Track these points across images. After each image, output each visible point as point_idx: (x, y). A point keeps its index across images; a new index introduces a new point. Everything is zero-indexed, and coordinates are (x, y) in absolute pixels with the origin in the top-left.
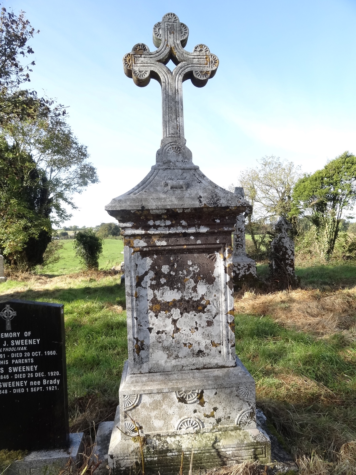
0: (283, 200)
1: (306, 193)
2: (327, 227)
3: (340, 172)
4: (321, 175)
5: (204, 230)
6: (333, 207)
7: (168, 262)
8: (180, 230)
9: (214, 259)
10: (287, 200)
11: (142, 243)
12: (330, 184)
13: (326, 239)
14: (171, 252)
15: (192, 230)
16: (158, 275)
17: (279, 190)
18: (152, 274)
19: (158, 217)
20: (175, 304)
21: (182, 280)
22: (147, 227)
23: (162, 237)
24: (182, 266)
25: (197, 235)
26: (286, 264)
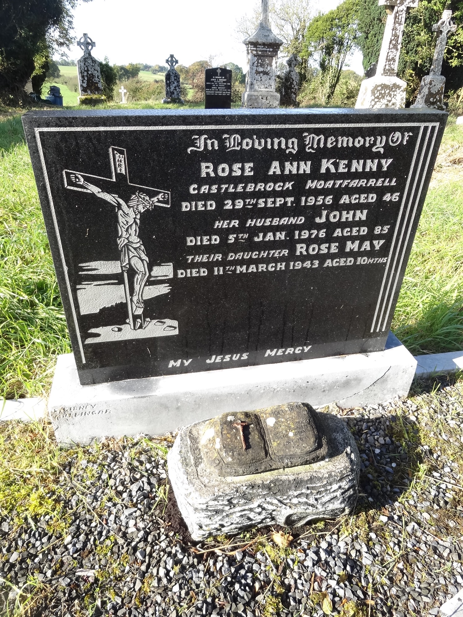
0: (297, 39)
1: (316, 34)
2: (331, 71)
3: (349, 14)
4: (332, 15)
5: (271, 50)
6: (339, 52)
7: (261, 59)
8: (265, 49)
9: (272, 59)
10: (301, 40)
11: (255, 52)
12: (338, 26)
13: (328, 85)
14: (262, 56)
15: (268, 50)
16: (258, 63)
17: (294, 27)
18: (256, 62)
19: (260, 45)
20: (261, 72)
21: (264, 65)
22: (257, 48)
23: (260, 51)
24: (264, 61)
25: (269, 51)
26: (292, 92)
